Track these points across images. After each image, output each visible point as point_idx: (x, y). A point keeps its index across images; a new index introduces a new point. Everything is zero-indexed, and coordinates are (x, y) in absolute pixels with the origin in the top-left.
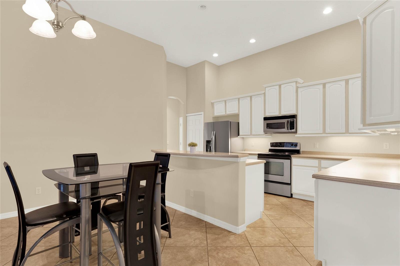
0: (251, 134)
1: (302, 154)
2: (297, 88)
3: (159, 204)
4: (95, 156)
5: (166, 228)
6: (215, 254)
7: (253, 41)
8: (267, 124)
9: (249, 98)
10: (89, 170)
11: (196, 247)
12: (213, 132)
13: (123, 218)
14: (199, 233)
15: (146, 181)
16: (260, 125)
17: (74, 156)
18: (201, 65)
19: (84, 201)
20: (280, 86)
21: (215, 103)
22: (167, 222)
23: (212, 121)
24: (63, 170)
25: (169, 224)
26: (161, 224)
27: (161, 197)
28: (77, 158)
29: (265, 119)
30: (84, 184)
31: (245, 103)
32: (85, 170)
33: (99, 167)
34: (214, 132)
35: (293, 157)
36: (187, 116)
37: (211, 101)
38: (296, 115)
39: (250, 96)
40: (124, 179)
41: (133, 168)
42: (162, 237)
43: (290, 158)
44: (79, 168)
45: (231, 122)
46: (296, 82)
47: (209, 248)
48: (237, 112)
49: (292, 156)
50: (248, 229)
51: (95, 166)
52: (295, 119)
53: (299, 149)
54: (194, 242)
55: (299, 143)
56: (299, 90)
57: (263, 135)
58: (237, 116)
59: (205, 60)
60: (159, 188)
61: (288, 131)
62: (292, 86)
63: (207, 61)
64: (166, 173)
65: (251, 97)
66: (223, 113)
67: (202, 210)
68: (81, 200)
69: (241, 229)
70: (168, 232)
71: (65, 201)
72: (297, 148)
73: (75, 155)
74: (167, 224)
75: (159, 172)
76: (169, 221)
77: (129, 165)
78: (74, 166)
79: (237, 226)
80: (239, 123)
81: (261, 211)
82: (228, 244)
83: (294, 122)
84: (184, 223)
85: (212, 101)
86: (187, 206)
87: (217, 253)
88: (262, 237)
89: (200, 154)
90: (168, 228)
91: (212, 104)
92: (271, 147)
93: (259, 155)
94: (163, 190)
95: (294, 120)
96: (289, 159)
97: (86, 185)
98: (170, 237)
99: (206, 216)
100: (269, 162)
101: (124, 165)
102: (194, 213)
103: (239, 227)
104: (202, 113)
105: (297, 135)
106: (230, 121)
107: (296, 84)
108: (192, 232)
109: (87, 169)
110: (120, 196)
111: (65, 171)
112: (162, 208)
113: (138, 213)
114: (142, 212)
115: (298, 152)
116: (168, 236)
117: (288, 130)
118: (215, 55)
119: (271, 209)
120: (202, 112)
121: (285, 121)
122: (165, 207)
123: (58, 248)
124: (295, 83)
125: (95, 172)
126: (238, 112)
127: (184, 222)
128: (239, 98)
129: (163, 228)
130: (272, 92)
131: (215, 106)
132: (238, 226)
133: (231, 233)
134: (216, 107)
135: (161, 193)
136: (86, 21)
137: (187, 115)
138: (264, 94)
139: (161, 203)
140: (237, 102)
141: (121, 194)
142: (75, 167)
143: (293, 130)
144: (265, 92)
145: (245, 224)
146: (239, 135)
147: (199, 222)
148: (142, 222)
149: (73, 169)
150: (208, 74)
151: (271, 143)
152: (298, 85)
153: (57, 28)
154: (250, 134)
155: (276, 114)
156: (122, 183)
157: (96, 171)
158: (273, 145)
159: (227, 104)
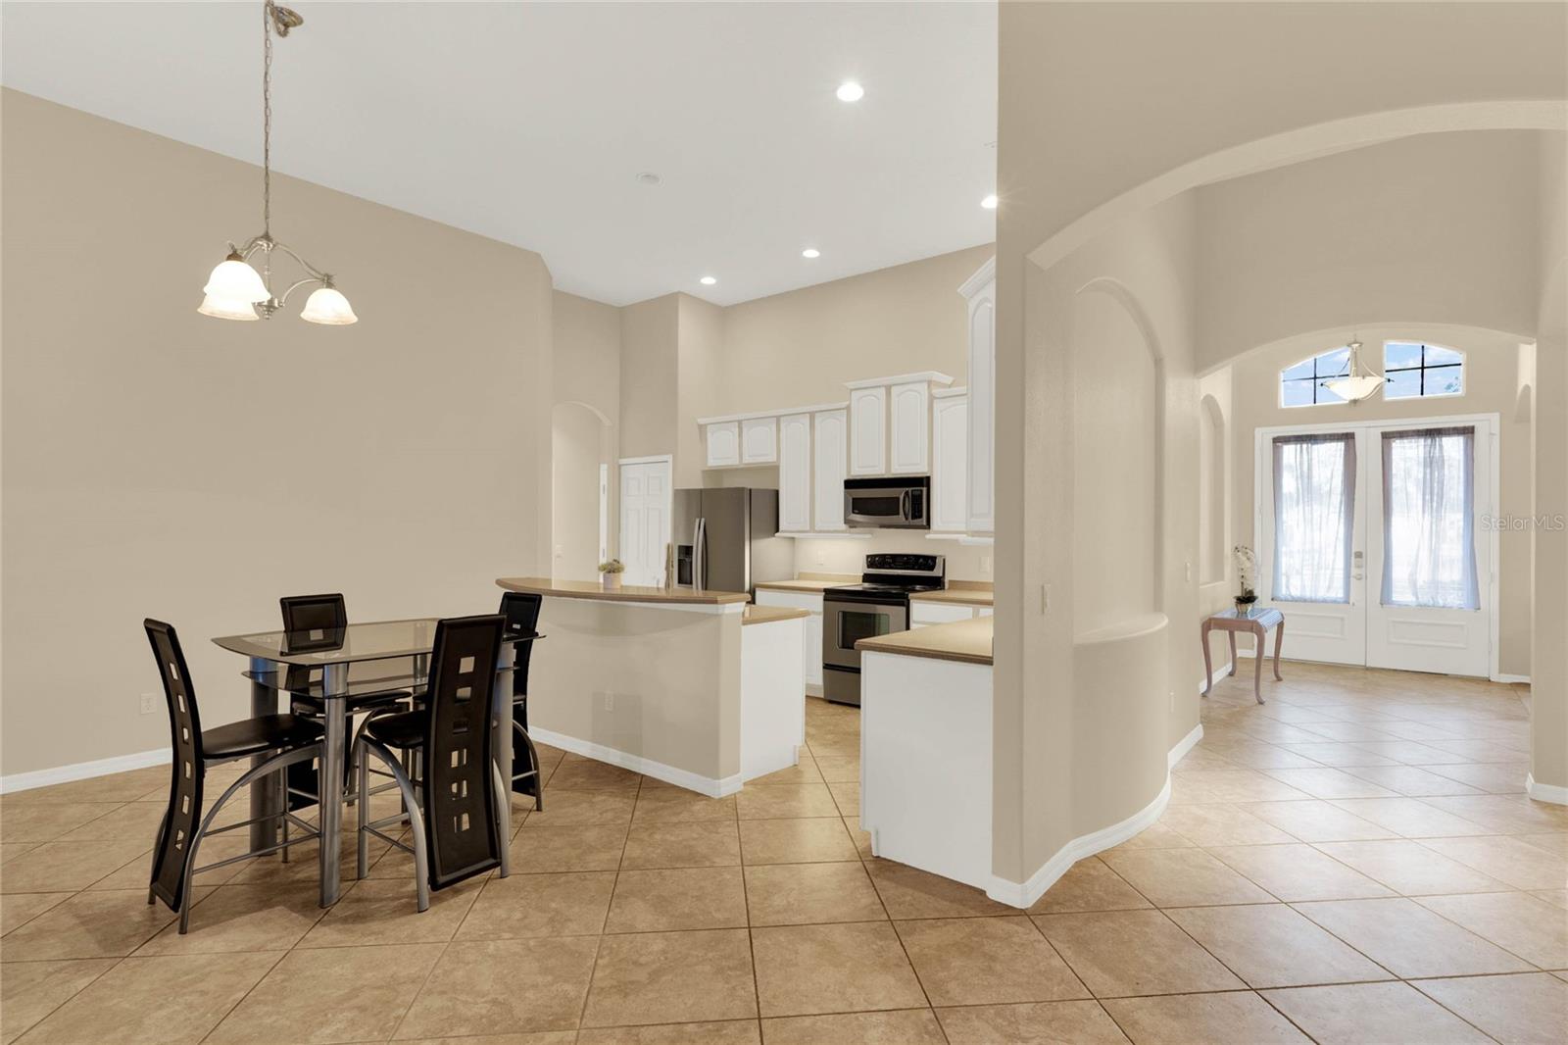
0: (813, 529)
1: (949, 589)
2: (932, 399)
3: (508, 722)
4: (337, 601)
5: (526, 786)
6: (644, 836)
7: (811, 253)
8: (855, 501)
9: (806, 420)
10: (321, 637)
11: (602, 825)
12: (697, 521)
13: (421, 740)
14: (618, 799)
15: (473, 658)
16: (835, 499)
17: (283, 601)
18: (665, 307)
19: (333, 701)
20: (888, 388)
21: (709, 427)
22: (531, 770)
23: (700, 486)
24: (264, 637)
25: (537, 775)
26: (514, 775)
27: (514, 706)
28: (289, 605)
29: (850, 484)
30: (334, 666)
31: (796, 431)
32: (312, 639)
33: (349, 630)
34: (703, 520)
35: (913, 598)
36: (620, 466)
37: (699, 420)
38: (928, 478)
39: (809, 413)
40: (419, 656)
41: (445, 630)
42: (516, 809)
43: (905, 600)
44: (295, 633)
45: (750, 490)
46: (930, 383)
47: (633, 827)
48: (771, 458)
49: (911, 595)
50: (750, 788)
51: (337, 627)
52: (925, 489)
53: (941, 575)
54: (599, 816)
55: (941, 556)
56: (937, 405)
57: (842, 532)
58: (773, 470)
59: (679, 292)
60: (508, 681)
61: (907, 523)
62: (919, 393)
63: (686, 294)
64: (532, 641)
65: (812, 415)
66: (732, 461)
67: (635, 747)
68: (327, 701)
69: (726, 786)
70: (534, 798)
71: (269, 714)
72: (937, 572)
73: (286, 598)
74: (531, 776)
75: (508, 639)
76: (536, 768)
77: (436, 624)
78: (284, 629)
79: (715, 779)
80: (777, 493)
81: (795, 747)
82: (685, 816)
83: (921, 496)
84: (582, 780)
85: (701, 421)
86: (596, 739)
87: (650, 835)
88: (775, 803)
89: (624, 593)
90: (533, 787)
91: (702, 428)
92: (868, 567)
93: (826, 591)
94: (521, 686)
95: (922, 491)
96: (902, 604)
97: (337, 668)
98: (539, 809)
99: (644, 760)
100: (875, 615)
101: (418, 625)
102: (614, 757)
103: (722, 781)
104: (669, 458)
105: (930, 536)
106: (749, 487)
107: (929, 386)
108: (599, 798)
109: (316, 635)
110: (408, 703)
111: (269, 640)
112: (516, 731)
113: (455, 731)
114: (465, 729)
115: (936, 583)
116: (535, 808)
117: (907, 519)
118: (708, 281)
119: (835, 743)
120: (667, 454)
121: (900, 493)
122: (526, 729)
123: (248, 827)
124: (925, 385)
125: (335, 644)
126: (775, 460)
127: (582, 777)
128: (781, 416)
129: (519, 787)
130: (868, 406)
131: (709, 435)
132: (719, 778)
133: (701, 797)
134: (712, 439)
135: (515, 695)
136: (336, 289)
137: (623, 461)
138: (848, 408)
139: (514, 718)
140: (774, 428)
141: (410, 700)
142: (285, 632)
143: (917, 522)
144: (850, 404)
145: (740, 774)
146: (777, 531)
147: (623, 779)
148: (465, 751)
149: (282, 635)
150: (689, 334)
151: (868, 556)
152: (936, 391)
153: (269, 311)
154: (808, 528)
155: (877, 471)
156: (412, 673)
157: (339, 642)
158: (874, 561)
159: (745, 430)
